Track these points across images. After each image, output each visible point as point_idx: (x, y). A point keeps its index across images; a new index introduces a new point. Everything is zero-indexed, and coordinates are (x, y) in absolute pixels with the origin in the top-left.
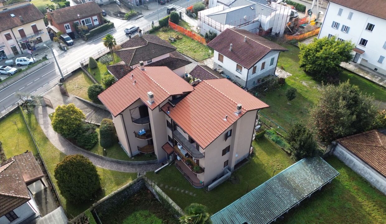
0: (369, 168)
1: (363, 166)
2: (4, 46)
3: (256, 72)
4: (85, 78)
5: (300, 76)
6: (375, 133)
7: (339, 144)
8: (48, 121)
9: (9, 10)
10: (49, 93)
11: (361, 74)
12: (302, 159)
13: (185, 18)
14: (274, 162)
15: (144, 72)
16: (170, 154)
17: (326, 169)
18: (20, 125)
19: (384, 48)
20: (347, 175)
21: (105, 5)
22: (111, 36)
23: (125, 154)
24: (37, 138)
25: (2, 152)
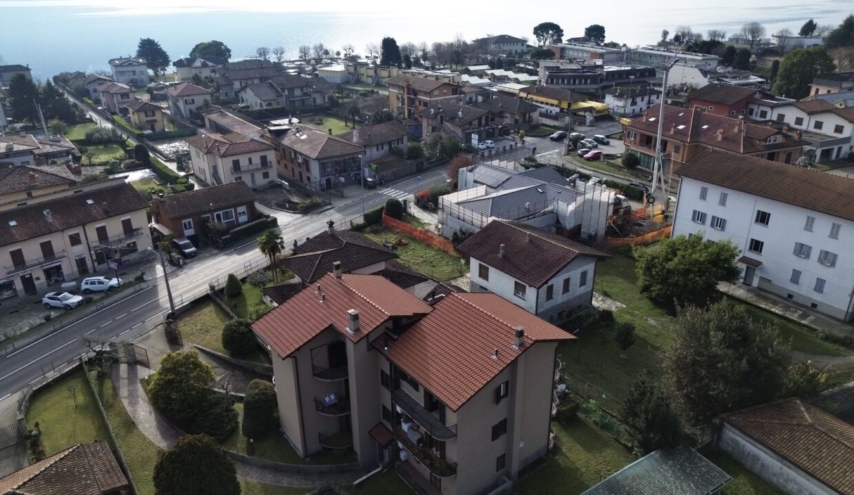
0: (790, 469)
1: (779, 464)
2: (64, 257)
3: (554, 296)
4: (216, 312)
5: (641, 308)
6: (796, 403)
7: (726, 424)
8: (137, 391)
9: (85, 193)
10: (144, 340)
11: (763, 306)
12: (654, 450)
13: (414, 210)
14: (600, 464)
15: (340, 281)
16: (385, 447)
17: (704, 470)
18: (81, 399)
19: (797, 255)
20: (751, 487)
21: (259, 191)
22: (275, 233)
23: (292, 450)
24: (112, 422)
25: (41, 448)
